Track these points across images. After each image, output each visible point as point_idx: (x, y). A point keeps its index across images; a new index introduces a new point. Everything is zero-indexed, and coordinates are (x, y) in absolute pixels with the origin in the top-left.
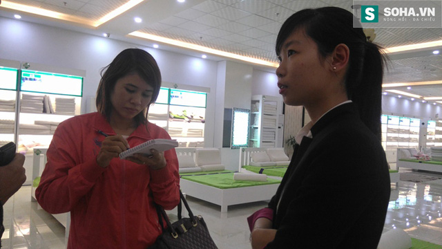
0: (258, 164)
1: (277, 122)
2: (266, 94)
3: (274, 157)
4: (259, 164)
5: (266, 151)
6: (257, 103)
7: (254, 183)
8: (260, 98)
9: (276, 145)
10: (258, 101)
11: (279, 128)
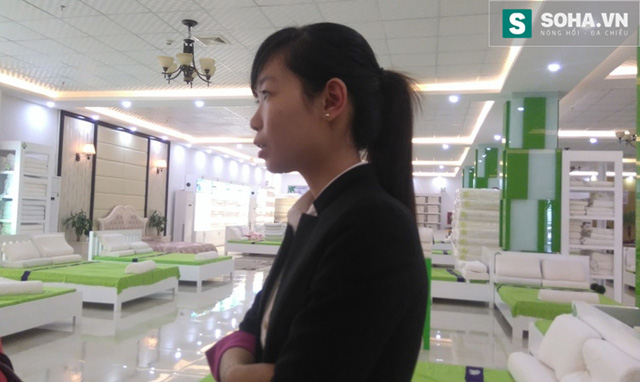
0: (20, 266)
1: (49, 189)
2: (26, 141)
3: (46, 249)
4: (19, 264)
5: (32, 239)
6: (10, 155)
7: (20, 299)
8: (17, 146)
9: (47, 228)
10: (14, 152)
11: (53, 199)
